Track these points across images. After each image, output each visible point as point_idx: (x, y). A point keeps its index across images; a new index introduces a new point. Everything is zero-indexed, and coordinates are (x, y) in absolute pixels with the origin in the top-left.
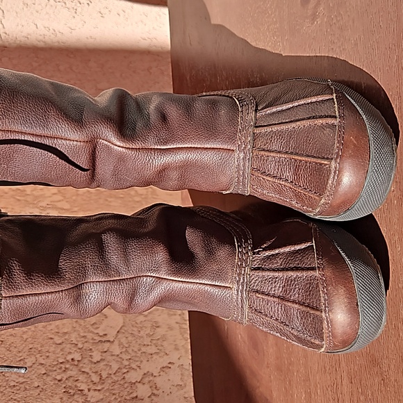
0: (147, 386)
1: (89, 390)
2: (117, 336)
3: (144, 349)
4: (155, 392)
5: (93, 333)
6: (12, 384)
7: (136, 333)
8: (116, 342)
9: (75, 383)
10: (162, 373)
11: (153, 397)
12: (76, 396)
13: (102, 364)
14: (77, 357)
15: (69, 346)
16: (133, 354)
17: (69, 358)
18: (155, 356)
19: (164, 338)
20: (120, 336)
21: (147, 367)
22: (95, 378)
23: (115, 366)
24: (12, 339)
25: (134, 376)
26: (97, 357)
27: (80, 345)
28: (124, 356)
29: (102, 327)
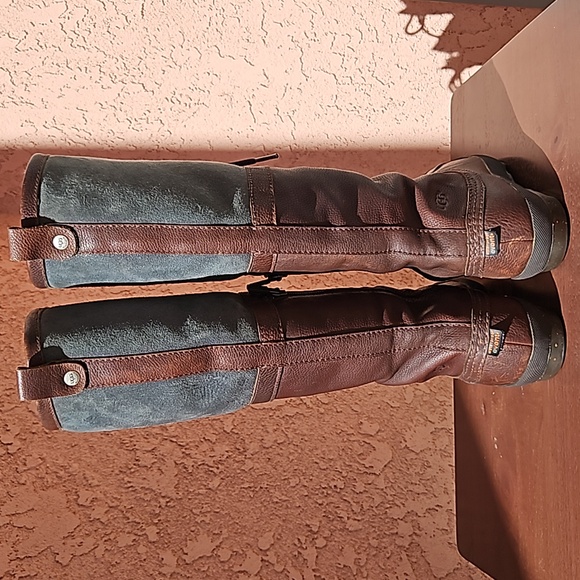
0: (409, 525)
1: (348, 518)
2: (383, 470)
3: (410, 487)
4: (417, 532)
5: (359, 463)
6: (275, 500)
7: (405, 470)
8: (382, 476)
9: (336, 510)
10: (427, 515)
11: (414, 537)
12: (335, 522)
13: (365, 495)
14: (340, 484)
15: (333, 473)
16: (400, 491)
17: (332, 484)
18: (422, 496)
19: (434, 479)
20: (387, 470)
21: (411, 505)
22: (356, 508)
23: (378, 500)
24: (278, 458)
25: (396, 513)
26: (360, 487)
27: (344, 474)
28: (388, 491)
29: (369, 458)
